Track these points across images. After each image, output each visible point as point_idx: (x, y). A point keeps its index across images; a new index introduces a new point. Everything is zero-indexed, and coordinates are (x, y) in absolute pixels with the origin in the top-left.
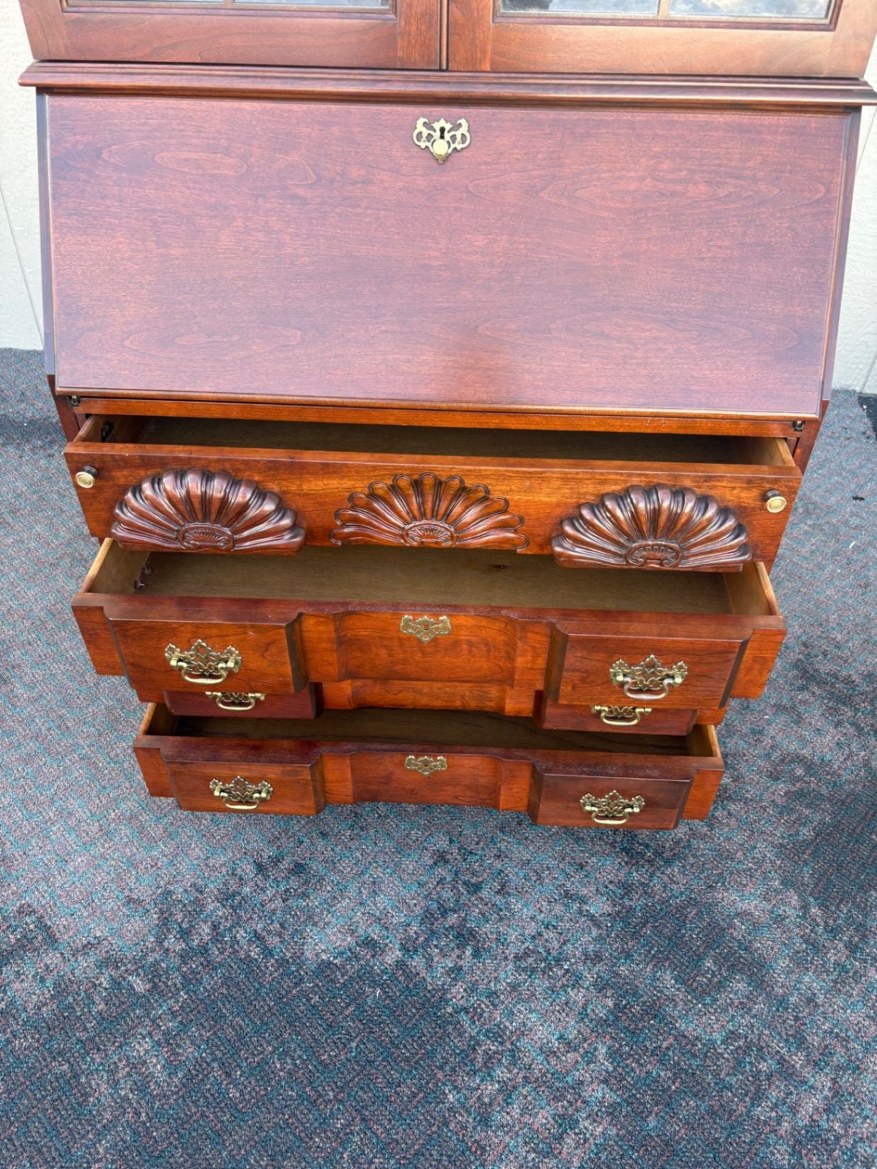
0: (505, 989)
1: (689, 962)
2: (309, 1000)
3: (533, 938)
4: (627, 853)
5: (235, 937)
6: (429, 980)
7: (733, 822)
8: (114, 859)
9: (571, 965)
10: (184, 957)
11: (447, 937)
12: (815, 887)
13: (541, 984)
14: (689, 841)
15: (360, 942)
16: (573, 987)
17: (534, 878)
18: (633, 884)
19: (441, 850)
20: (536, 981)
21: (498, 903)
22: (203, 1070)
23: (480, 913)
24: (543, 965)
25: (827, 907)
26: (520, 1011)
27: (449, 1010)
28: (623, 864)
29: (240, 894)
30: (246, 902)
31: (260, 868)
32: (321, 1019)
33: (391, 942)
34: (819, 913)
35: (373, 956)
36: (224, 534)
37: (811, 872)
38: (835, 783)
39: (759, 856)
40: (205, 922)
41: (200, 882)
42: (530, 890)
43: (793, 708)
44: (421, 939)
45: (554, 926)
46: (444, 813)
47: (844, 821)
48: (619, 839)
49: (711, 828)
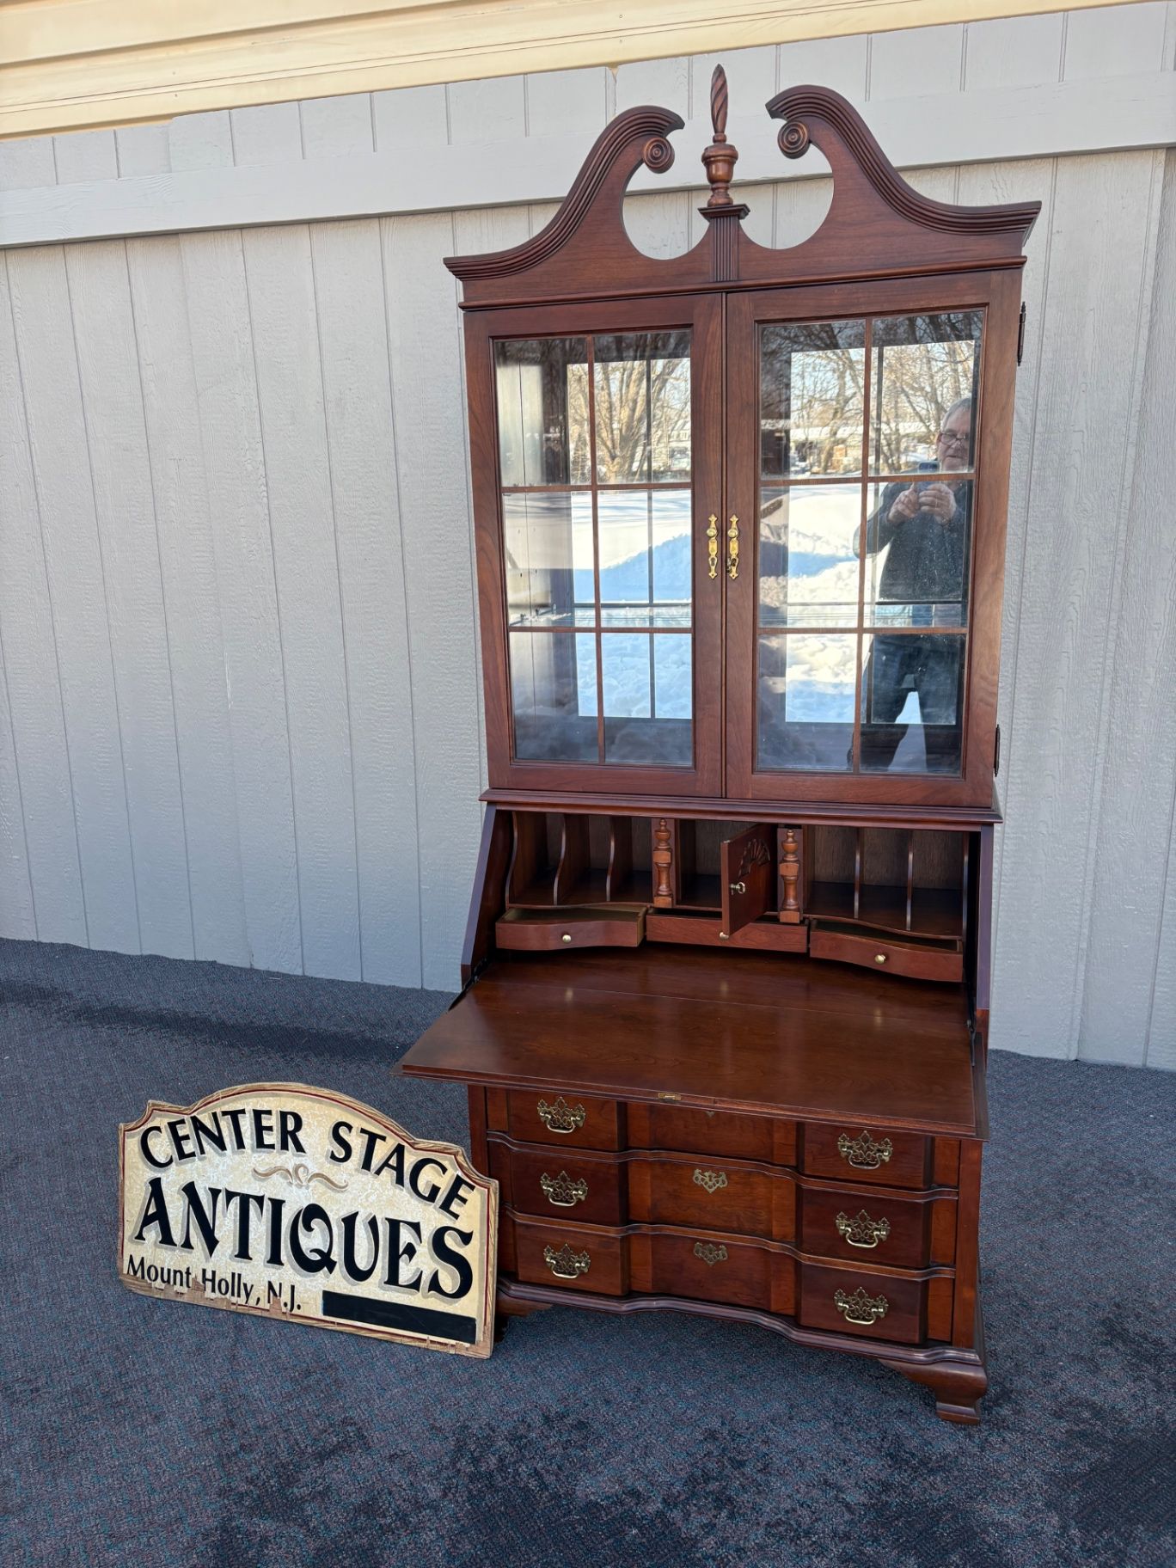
0: (753, 1548)
1: (936, 1554)
2: (574, 1529)
3: (787, 1512)
4: (892, 1459)
5: (517, 1470)
6: (684, 1530)
7: (1006, 1448)
8: (423, 1394)
9: (819, 1538)
10: (473, 1478)
11: (706, 1499)
12: (1079, 1513)
13: (788, 1549)
14: (957, 1457)
15: (626, 1491)
17: (796, 1465)
18: (893, 1484)
19: (713, 1429)
20: (783, 1545)
21: (758, 1479)
22: (477, 1564)
23: (740, 1485)
24: (792, 1534)
25: (1088, 1531)
27: (698, 1555)
28: (886, 1466)
29: (526, 1438)
30: (531, 1445)
31: (547, 1419)
32: (583, 1544)
33: (654, 1495)
34: (1078, 1534)
35: (637, 1504)
37: (1077, 1499)
38: (1122, 1429)
39: (1027, 1479)
40: (494, 1455)
41: (493, 1423)
42: (791, 1474)
43: (1092, 1360)
44: (682, 1497)
45: (808, 1506)
46: (721, 1400)
47: (1124, 1463)
48: (886, 1446)
49: (983, 1450)
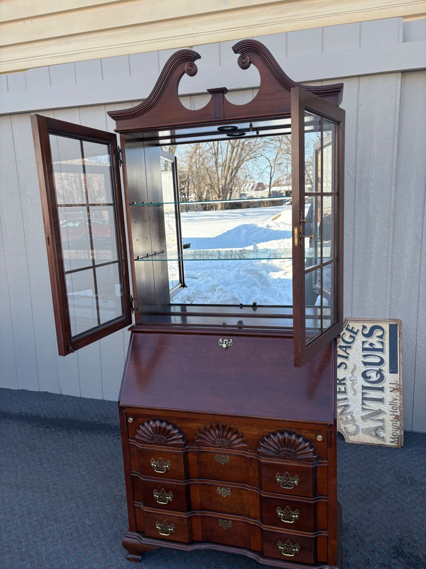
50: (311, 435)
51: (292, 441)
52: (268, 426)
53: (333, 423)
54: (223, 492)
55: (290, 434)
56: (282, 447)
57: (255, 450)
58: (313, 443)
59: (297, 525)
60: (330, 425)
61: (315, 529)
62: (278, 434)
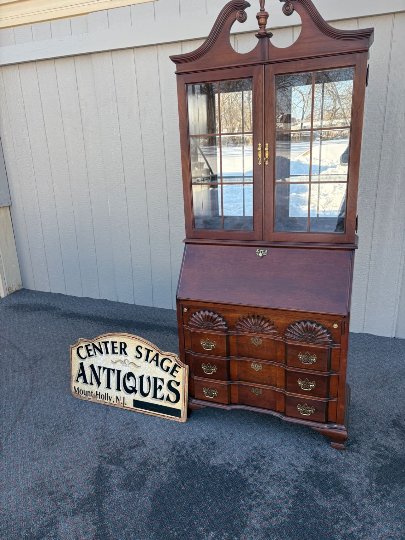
0: (265, 482)
2: (208, 473)
3: (278, 472)
4: (314, 458)
5: (192, 455)
6: (243, 475)
7: (353, 458)
9: (287, 481)
10: (177, 457)
11: (251, 467)
14: (336, 459)
15: (226, 463)
16: (286, 486)
17: (282, 458)
18: (314, 466)
19: (256, 447)
20: (275, 482)
21: (269, 462)
22: (177, 481)
23: (263, 463)
24: (279, 479)
26: (268, 488)
27: (247, 483)
28: (312, 460)
29: (195, 446)
30: (197, 448)
31: (202, 441)
32: (211, 478)
33: (235, 465)
35: (229, 467)
36: (211, 325)
39: (359, 468)
40: (185, 450)
41: (185, 441)
42: (280, 461)
43: (387, 432)
44: (244, 466)
45: (285, 471)
48: (312, 454)
49: (345, 457)
50: (329, 324)
51: (313, 328)
52: (295, 316)
53: (347, 315)
54: (256, 367)
55: (312, 323)
56: (305, 332)
57: (283, 335)
58: (330, 330)
59: (313, 392)
60: (345, 317)
61: (327, 396)
62: (302, 323)
